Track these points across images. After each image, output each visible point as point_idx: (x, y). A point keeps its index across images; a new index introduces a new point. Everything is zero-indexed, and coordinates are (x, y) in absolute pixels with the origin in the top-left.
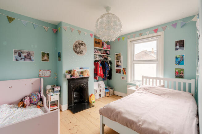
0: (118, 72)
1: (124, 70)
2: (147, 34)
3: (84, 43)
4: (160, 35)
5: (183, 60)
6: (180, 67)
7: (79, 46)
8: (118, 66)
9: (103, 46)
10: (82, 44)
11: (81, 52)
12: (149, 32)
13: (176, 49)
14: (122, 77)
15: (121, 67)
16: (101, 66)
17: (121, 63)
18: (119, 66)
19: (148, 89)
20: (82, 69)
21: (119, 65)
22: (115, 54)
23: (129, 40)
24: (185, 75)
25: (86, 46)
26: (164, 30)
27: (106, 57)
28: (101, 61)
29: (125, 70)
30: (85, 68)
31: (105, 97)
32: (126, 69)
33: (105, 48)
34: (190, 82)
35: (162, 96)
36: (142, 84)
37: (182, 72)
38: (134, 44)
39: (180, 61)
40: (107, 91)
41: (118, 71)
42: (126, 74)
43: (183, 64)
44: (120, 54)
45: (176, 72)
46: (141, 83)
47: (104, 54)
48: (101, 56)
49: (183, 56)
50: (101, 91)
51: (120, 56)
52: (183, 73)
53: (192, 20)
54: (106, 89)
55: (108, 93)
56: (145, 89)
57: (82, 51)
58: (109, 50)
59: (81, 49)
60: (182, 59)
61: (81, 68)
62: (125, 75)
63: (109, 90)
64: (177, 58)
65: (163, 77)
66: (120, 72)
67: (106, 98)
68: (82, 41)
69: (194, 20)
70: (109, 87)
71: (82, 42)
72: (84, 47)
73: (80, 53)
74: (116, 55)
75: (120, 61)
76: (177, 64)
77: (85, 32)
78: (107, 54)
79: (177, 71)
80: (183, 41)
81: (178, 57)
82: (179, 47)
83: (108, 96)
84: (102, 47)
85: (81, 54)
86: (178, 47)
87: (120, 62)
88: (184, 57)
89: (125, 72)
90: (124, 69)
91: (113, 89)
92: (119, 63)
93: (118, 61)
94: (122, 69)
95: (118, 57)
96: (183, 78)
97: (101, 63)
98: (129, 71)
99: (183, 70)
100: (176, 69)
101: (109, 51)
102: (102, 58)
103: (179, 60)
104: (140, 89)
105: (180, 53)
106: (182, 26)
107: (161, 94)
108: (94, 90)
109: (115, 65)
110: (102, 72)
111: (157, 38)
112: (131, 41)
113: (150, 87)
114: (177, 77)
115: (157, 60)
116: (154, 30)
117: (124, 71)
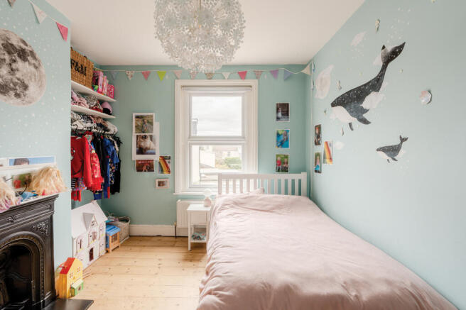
0: (144, 167)
1: (165, 163)
2: (224, 78)
3: (32, 53)
4: (251, 86)
5: (287, 139)
6: (283, 151)
7: (7, 57)
8: (141, 151)
9: (97, 84)
10: (23, 54)
11: (19, 90)
12: (229, 73)
13: (278, 119)
14: (157, 181)
15: (154, 154)
16: (94, 152)
17: (155, 143)
18: (148, 151)
19: (242, 204)
20: (25, 165)
21: (147, 149)
22: (134, 115)
23: (179, 83)
24: (291, 166)
25: (43, 69)
26: (257, 78)
27: (100, 121)
28: (89, 132)
29: (167, 161)
30: (37, 160)
31: (107, 252)
32: (170, 158)
33: (101, 93)
34: (300, 178)
35: (277, 211)
36: (220, 194)
37: (286, 160)
38: (190, 95)
39: (282, 141)
40: (112, 233)
41: (143, 165)
42: (169, 172)
43: (287, 146)
44: (152, 116)
45: (277, 161)
46: (217, 190)
47: (97, 109)
48: (87, 117)
49: (287, 131)
50: (94, 238)
51: (151, 123)
52: (287, 163)
53: (303, 71)
54: (108, 224)
55: (115, 237)
56: (237, 204)
57: (26, 87)
58: (112, 100)
59: (18, 75)
60: (285, 137)
61: (17, 162)
62: (166, 174)
63: (117, 225)
64: (278, 135)
65: (256, 172)
66: (150, 168)
67: (111, 254)
68: (24, 42)
69: (306, 71)
70: (116, 216)
71: (22, 45)
72: (32, 69)
73: (12, 93)
74: (137, 117)
75: (151, 137)
76: (278, 147)
77: (37, 9)
78: (106, 111)
79: (279, 158)
80: (288, 104)
81: (280, 133)
82: (282, 115)
83: (116, 246)
84: (93, 88)
85: (17, 95)
86: (280, 115)
87: (151, 140)
88: (289, 133)
89: (168, 167)
90: (164, 158)
91: (127, 221)
92: (148, 143)
93: (145, 137)
94: (156, 159)
95: (144, 124)
96: (287, 171)
97: (94, 142)
98: (179, 164)
99: (286, 157)
100: (277, 156)
101: (109, 103)
102: (89, 124)
103: (282, 138)
104: (227, 207)
105: (282, 126)
106: (286, 79)
107: (273, 209)
108: (73, 239)
109: (134, 149)
110: (99, 171)
111: (243, 91)
112: (183, 87)
113: (246, 198)
114: (279, 171)
115: (243, 137)
116: (239, 73)
117: (162, 163)
